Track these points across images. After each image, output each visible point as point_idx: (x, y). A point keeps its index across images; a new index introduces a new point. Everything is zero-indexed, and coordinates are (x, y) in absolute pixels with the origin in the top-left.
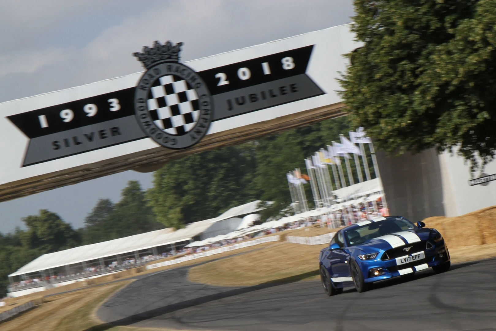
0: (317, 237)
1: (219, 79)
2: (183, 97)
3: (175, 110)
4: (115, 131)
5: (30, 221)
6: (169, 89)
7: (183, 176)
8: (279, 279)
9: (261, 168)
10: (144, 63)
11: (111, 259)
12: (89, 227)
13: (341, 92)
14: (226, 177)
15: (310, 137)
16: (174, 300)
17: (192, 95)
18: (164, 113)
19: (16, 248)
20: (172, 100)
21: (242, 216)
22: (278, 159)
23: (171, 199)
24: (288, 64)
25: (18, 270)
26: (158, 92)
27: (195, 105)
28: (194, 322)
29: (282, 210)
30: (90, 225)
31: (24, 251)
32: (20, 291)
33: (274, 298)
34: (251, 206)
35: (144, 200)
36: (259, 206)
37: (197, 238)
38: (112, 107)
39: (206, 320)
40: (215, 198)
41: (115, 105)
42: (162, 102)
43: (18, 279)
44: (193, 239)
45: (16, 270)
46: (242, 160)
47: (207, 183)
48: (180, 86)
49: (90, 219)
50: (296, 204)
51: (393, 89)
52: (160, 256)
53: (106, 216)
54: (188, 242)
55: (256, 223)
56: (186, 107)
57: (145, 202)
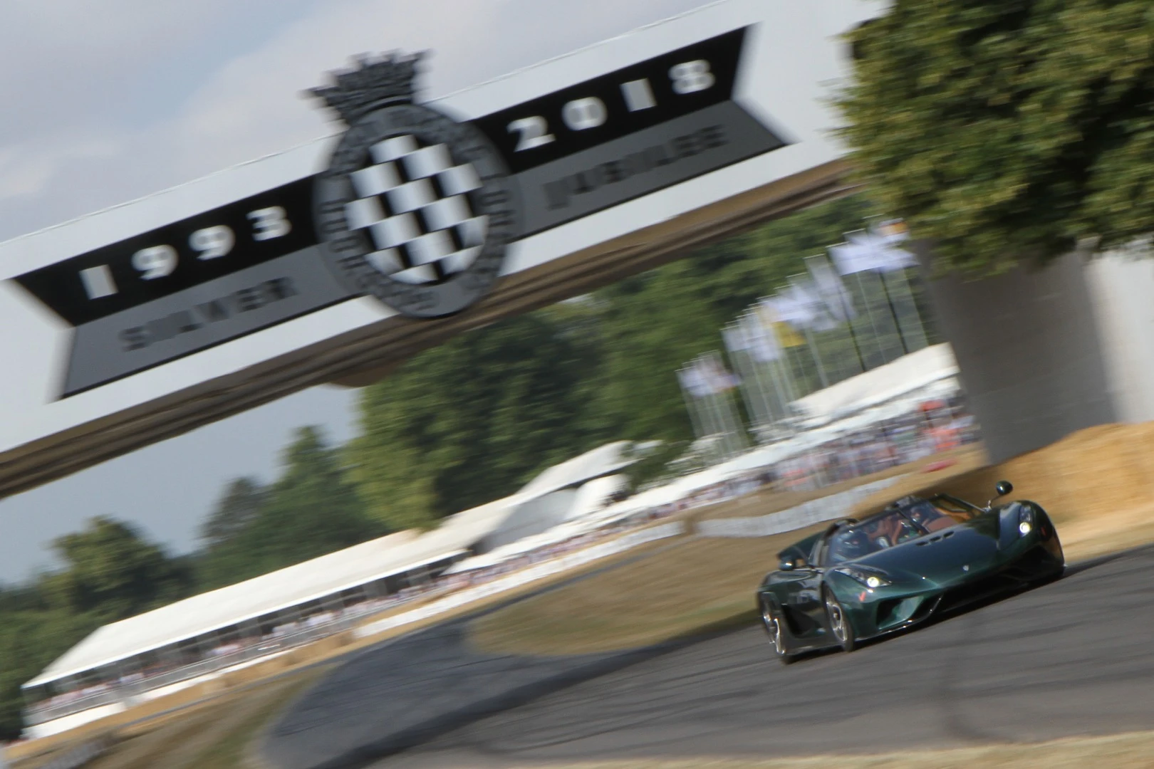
0: (783, 515)
1: (517, 135)
2: (437, 187)
3: (421, 222)
4: (278, 289)
5: (71, 545)
6: (402, 171)
7: (430, 402)
8: (709, 622)
9: (616, 363)
10: (339, 109)
11: (269, 622)
12: (213, 547)
13: (845, 131)
14: (531, 395)
15: (728, 275)
16: (452, 702)
17: (461, 180)
18: (395, 231)
19: (41, 616)
20: (411, 196)
21: (577, 486)
22: (654, 337)
23: (402, 459)
24: (692, 78)
25: (45, 669)
26: (375, 179)
27: (473, 203)
28: (530, 748)
29: (671, 460)
30: (218, 540)
31: (57, 620)
32: (58, 720)
33: (727, 668)
34: (603, 457)
35: (332, 470)
36: (626, 453)
37: (476, 548)
38: (260, 230)
39: (556, 740)
40: (513, 445)
41: (272, 224)
42: (386, 205)
43: (49, 691)
44: (471, 551)
45: (38, 671)
46: (565, 349)
47: (486, 412)
48: (428, 161)
49: (213, 528)
50: (716, 441)
51: (972, 109)
52: (396, 599)
53: (249, 518)
54: (448, 562)
55: (619, 497)
56: (447, 213)
57: (337, 474)
